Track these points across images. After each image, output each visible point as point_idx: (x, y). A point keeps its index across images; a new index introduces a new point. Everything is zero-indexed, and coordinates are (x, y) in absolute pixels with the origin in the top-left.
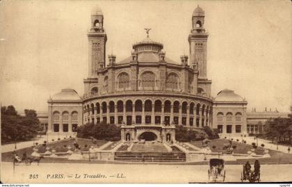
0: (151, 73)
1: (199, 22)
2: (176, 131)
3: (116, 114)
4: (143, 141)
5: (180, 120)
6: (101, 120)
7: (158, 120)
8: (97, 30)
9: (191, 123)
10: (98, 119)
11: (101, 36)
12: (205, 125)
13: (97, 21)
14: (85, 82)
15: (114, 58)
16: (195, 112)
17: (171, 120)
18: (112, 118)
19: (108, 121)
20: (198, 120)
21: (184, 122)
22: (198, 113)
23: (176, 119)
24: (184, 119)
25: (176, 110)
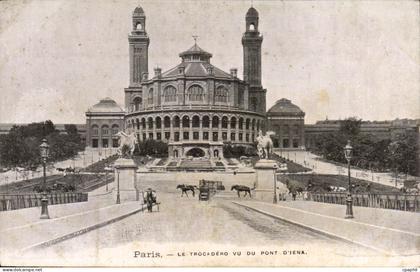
0: (199, 87)
1: (253, 24)
2: (224, 148)
3: (163, 130)
4: (191, 157)
5: (229, 135)
6: (147, 136)
7: (206, 136)
8: (138, 33)
9: (241, 138)
10: (144, 135)
11: (143, 40)
13: (138, 22)
14: (126, 92)
15: (159, 70)
16: (244, 126)
17: (220, 135)
18: (159, 134)
19: (155, 138)
21: (233, 137)
22: (247, 128)
23: (225, 134)
24: (233, 135)
25: (225, 125)
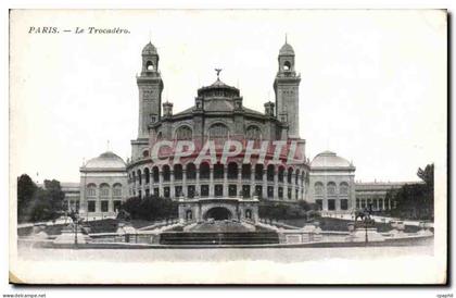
0: (223, 126)
1: (287, 64)
2: (260, 207)
3: (172, 183)
4: (210, 220)
5: (265, 191)
6: (152, 192)
7: (233, 190)
8: (149, 73)
9: (281, 195)
10: (147, 191)
11: (155, 82)
12: (299, 197)
13: (149, 63)
14: (133, 144)
15: (170, 106)
16: (285, 179)
17: (252, 190)
18: (167, 189)
19: (161, 194)
20: (290, 190)
21: (270, 194)
22: (289, 181)
23: (259, 188)
24: (270, 189)
25: (259, 176)
